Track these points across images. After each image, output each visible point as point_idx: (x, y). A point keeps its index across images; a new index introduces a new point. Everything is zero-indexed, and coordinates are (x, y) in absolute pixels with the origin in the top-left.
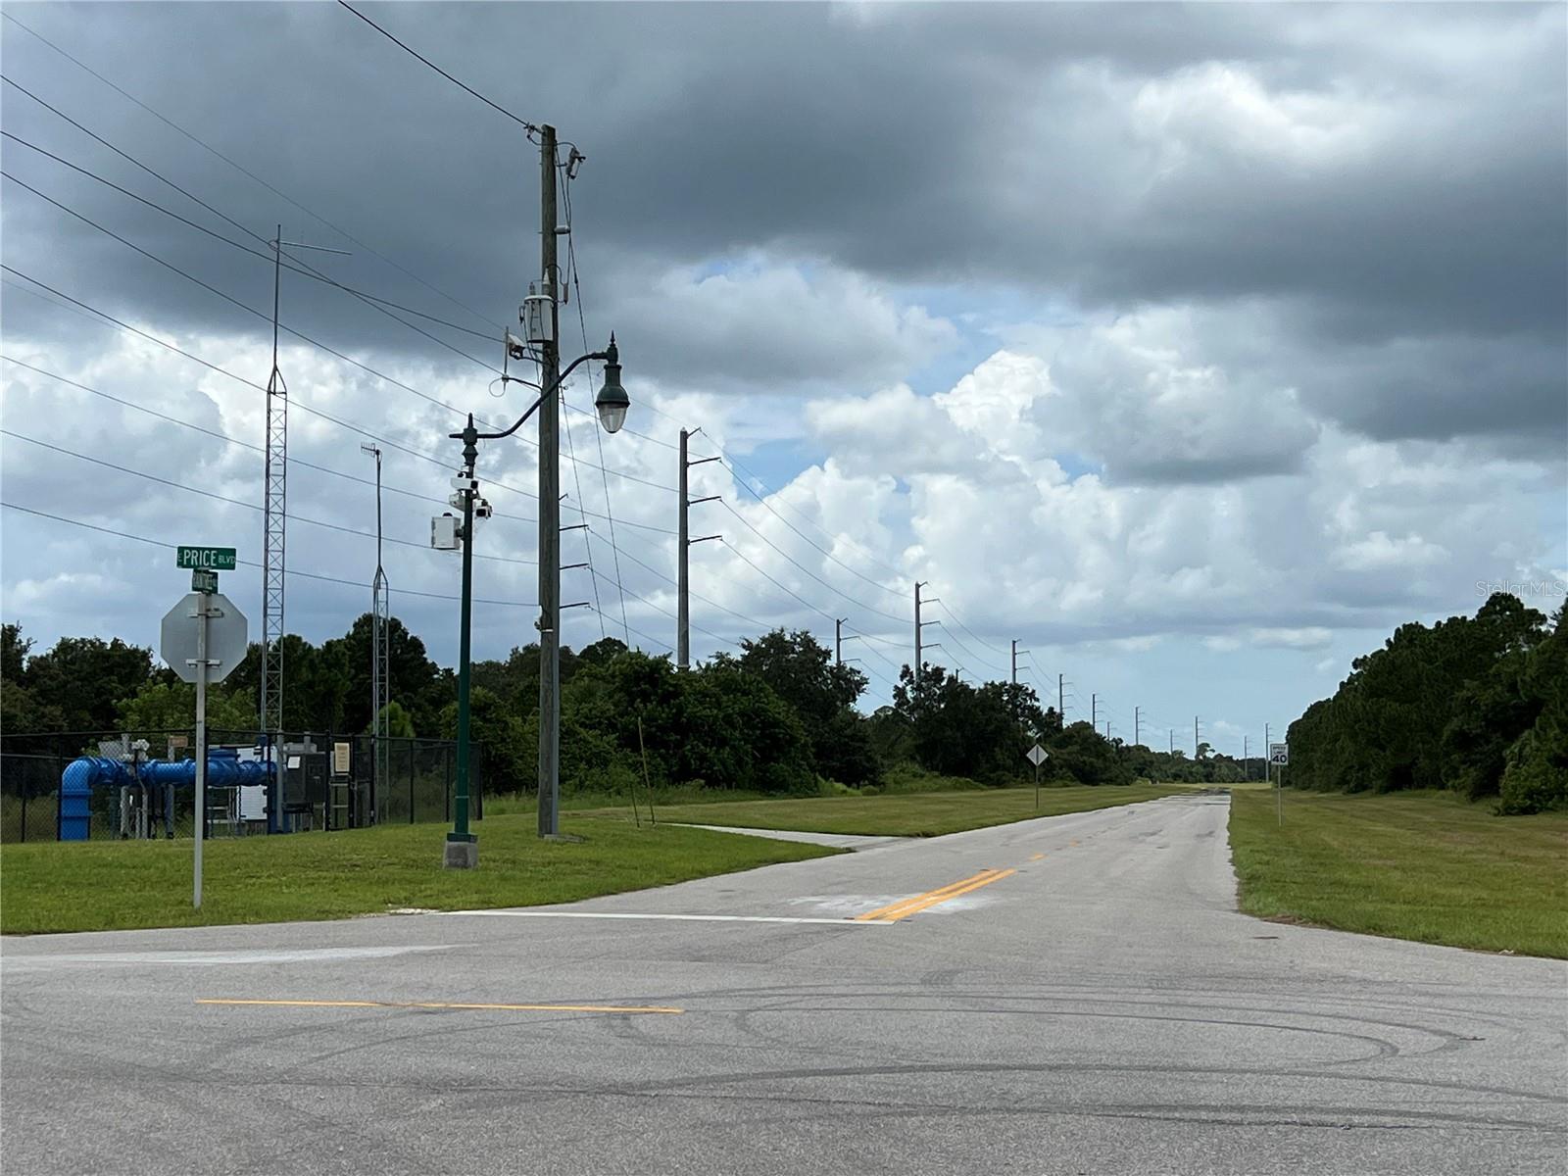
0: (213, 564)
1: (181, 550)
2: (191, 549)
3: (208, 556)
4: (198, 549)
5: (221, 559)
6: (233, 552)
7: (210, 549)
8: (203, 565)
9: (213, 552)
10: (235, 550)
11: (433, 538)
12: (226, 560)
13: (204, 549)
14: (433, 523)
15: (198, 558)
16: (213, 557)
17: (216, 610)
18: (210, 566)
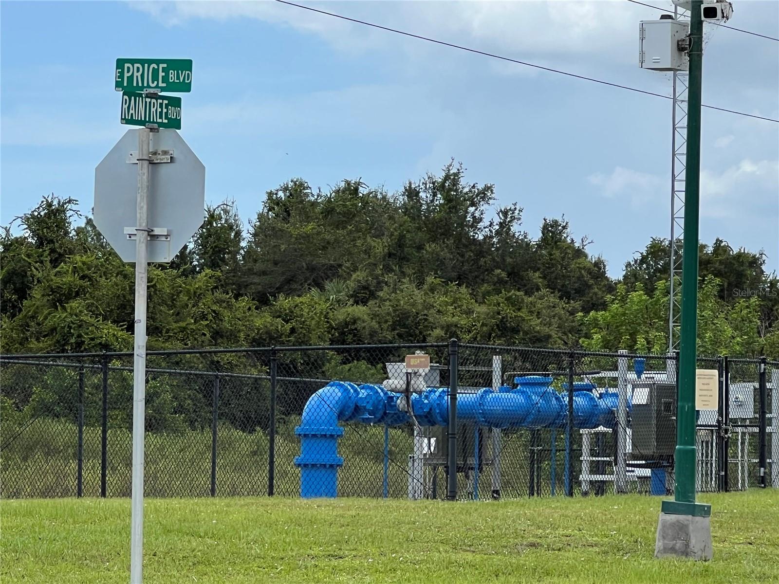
0: (161, 85)
1: (120, 63)
2: (133, 61)
3: (155, 72)
4: (142, 62)
5: (172, 74)
6: (187, 65)
7: (158, 62)
8: (149, 86)
9: (161, 66)
10: (191, 61)
11: (642, 53)
12: (178, 78)
13: (150, 62)
14: (642, 30)
15: (142, 75)
16: (161, 74)
17: (165, 153)
18: (157, 87)
